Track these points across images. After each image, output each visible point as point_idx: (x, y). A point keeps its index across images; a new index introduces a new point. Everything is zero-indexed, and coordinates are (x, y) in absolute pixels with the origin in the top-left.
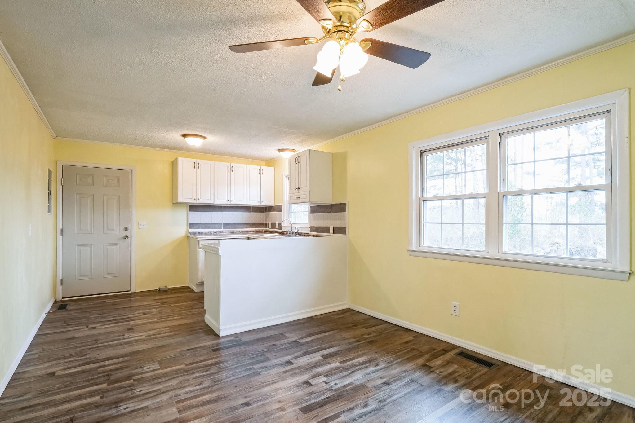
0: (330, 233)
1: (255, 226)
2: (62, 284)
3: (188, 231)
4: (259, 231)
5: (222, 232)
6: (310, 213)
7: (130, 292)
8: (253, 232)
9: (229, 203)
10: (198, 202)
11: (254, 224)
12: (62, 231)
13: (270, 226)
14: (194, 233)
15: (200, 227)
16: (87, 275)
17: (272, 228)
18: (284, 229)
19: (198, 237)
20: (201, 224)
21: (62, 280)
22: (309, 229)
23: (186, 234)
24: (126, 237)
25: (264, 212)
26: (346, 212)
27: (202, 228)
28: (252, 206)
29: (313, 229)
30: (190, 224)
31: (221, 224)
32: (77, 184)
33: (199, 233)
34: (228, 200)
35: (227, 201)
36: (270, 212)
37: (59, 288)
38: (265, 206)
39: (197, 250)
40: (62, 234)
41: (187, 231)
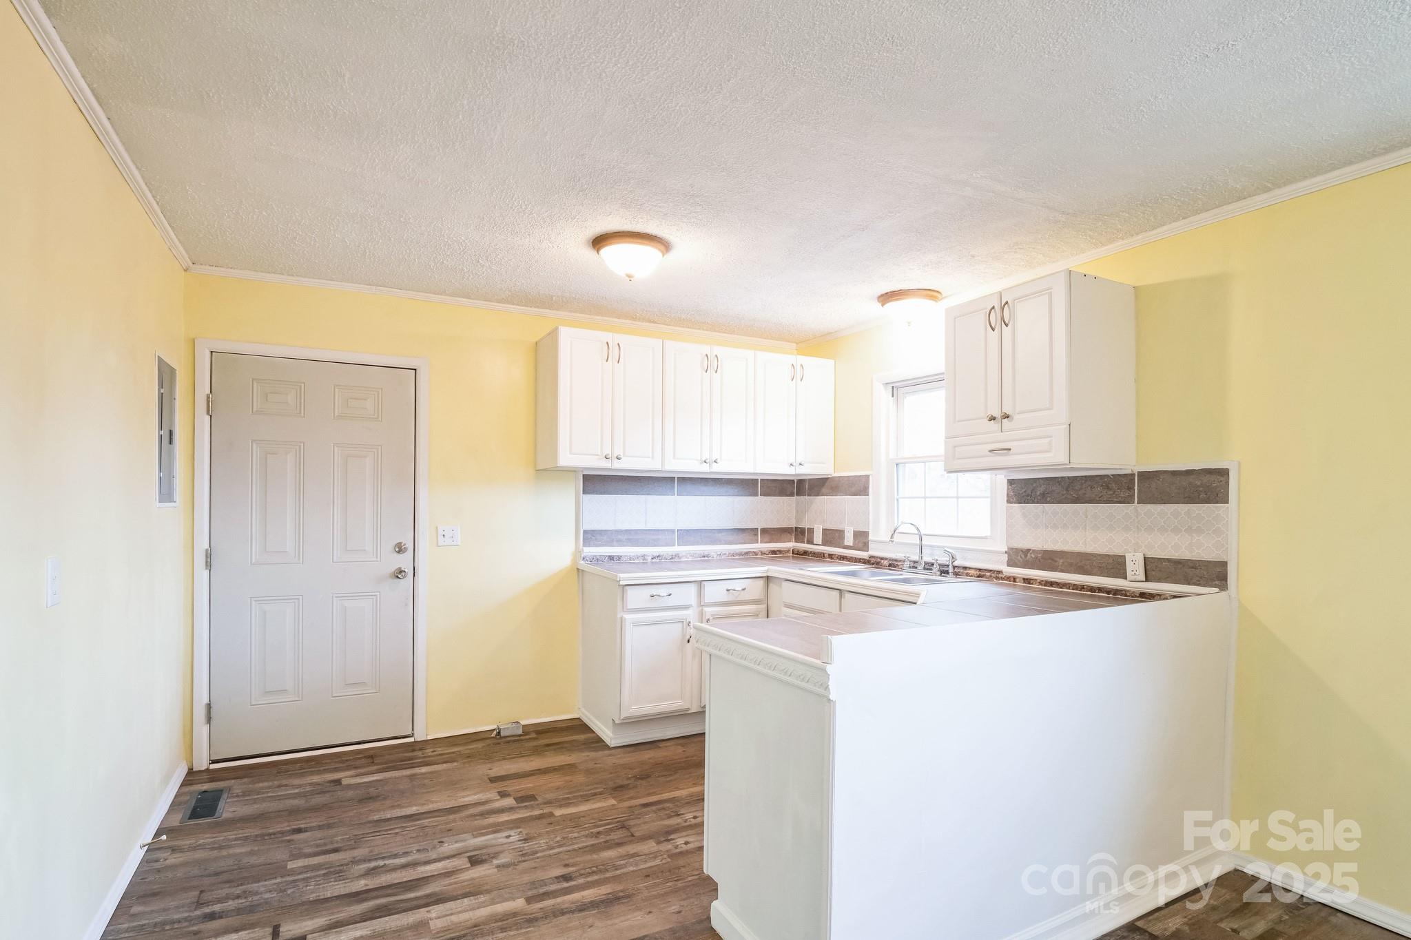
0: (1125, 578)
1: (767, 537)
2: (209, 719)
3: (580, 552)
4: (780, 552)
5: (677, 555)
6: (1009, 502)
7: (411, 740)
8: (762, 553)
9: (705, 468)
10: (617, 465)
11: (764, 531)
12: (209, 555)
13: (818, 537)
14: (596, 560)
15: (613, 541)
16: (282, 691)
17: (825, 543)
18: (875, 551)
19: (622, 575)
20: (616, 531)
21: (209, 706)
22: (1005, 558)
23: (574, 561)
24: (399, 574)
25: (792, 495)
26: (1225, 500)
27: (620, 543)
28: (759, 478)
29: (1019, 557)
30: (585, 532)
31: (672, 531)
32: (255, 410)
33: (611, 558)
34: (704, 459)
35: (702, 463)
36: (818, 495)
37: (202, 730)
38: (795, 479)
39: (619, 616)
40: (208, 565)
41: (578, 552)
